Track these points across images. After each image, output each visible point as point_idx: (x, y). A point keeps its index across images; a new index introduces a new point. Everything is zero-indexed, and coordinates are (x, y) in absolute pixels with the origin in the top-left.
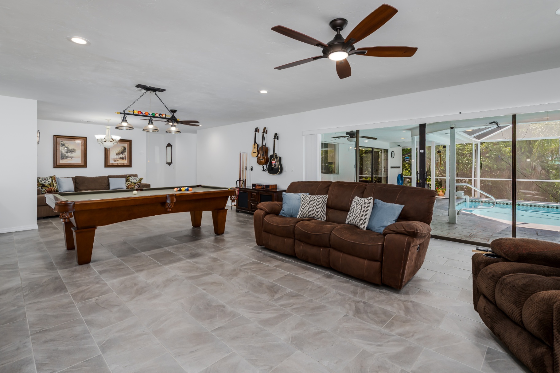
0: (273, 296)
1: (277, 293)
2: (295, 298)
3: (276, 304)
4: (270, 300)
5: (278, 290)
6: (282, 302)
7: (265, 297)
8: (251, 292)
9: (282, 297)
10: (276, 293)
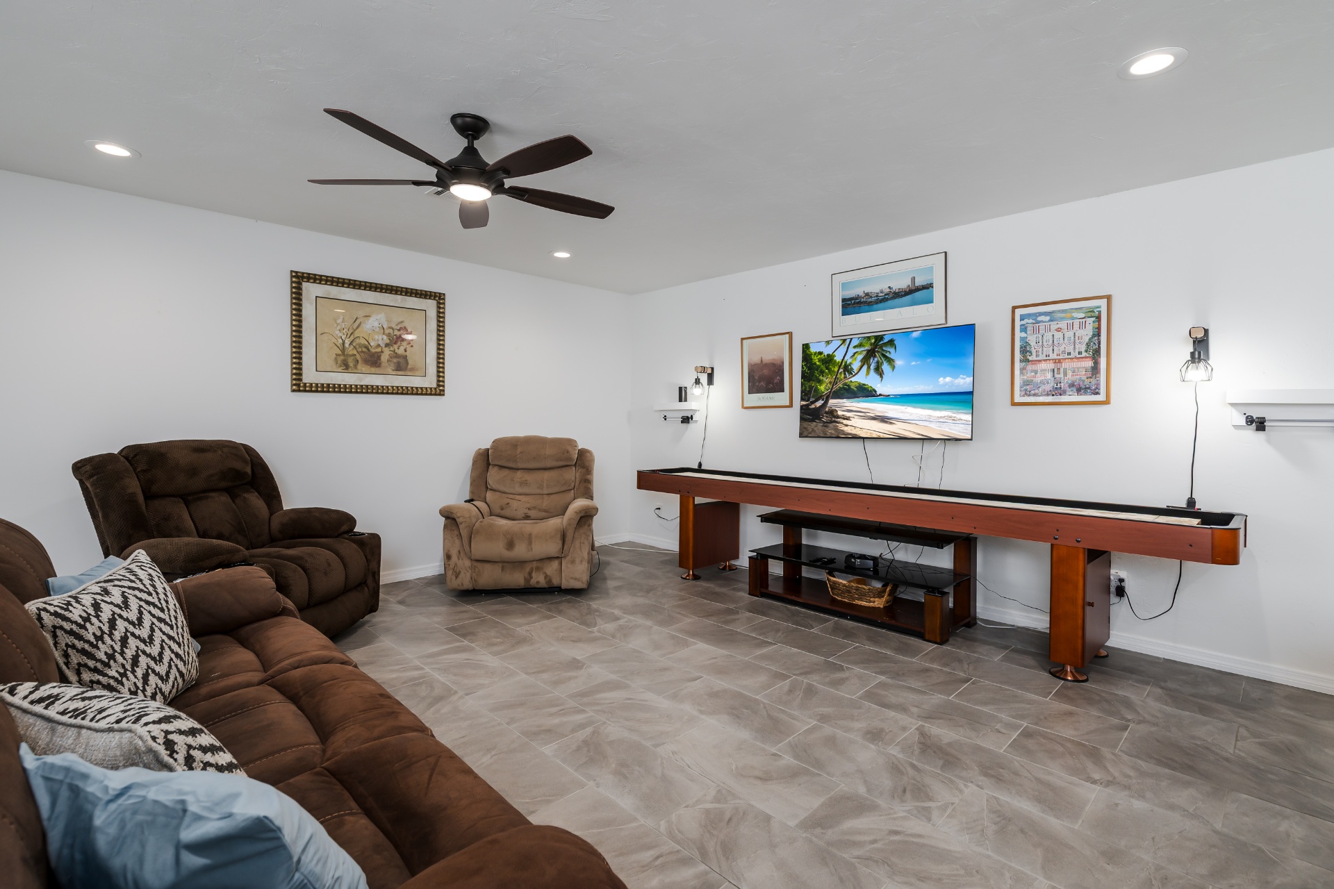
0: (594, 733)
1: (583, 741)
2: (543, 728)
3: (591, 714)
4: (605, 723)
5: (578, 750)
6: (579, 718)
7: (614, 730)
8: (648, 744)
9: (573, 731)
10: (586, 743)
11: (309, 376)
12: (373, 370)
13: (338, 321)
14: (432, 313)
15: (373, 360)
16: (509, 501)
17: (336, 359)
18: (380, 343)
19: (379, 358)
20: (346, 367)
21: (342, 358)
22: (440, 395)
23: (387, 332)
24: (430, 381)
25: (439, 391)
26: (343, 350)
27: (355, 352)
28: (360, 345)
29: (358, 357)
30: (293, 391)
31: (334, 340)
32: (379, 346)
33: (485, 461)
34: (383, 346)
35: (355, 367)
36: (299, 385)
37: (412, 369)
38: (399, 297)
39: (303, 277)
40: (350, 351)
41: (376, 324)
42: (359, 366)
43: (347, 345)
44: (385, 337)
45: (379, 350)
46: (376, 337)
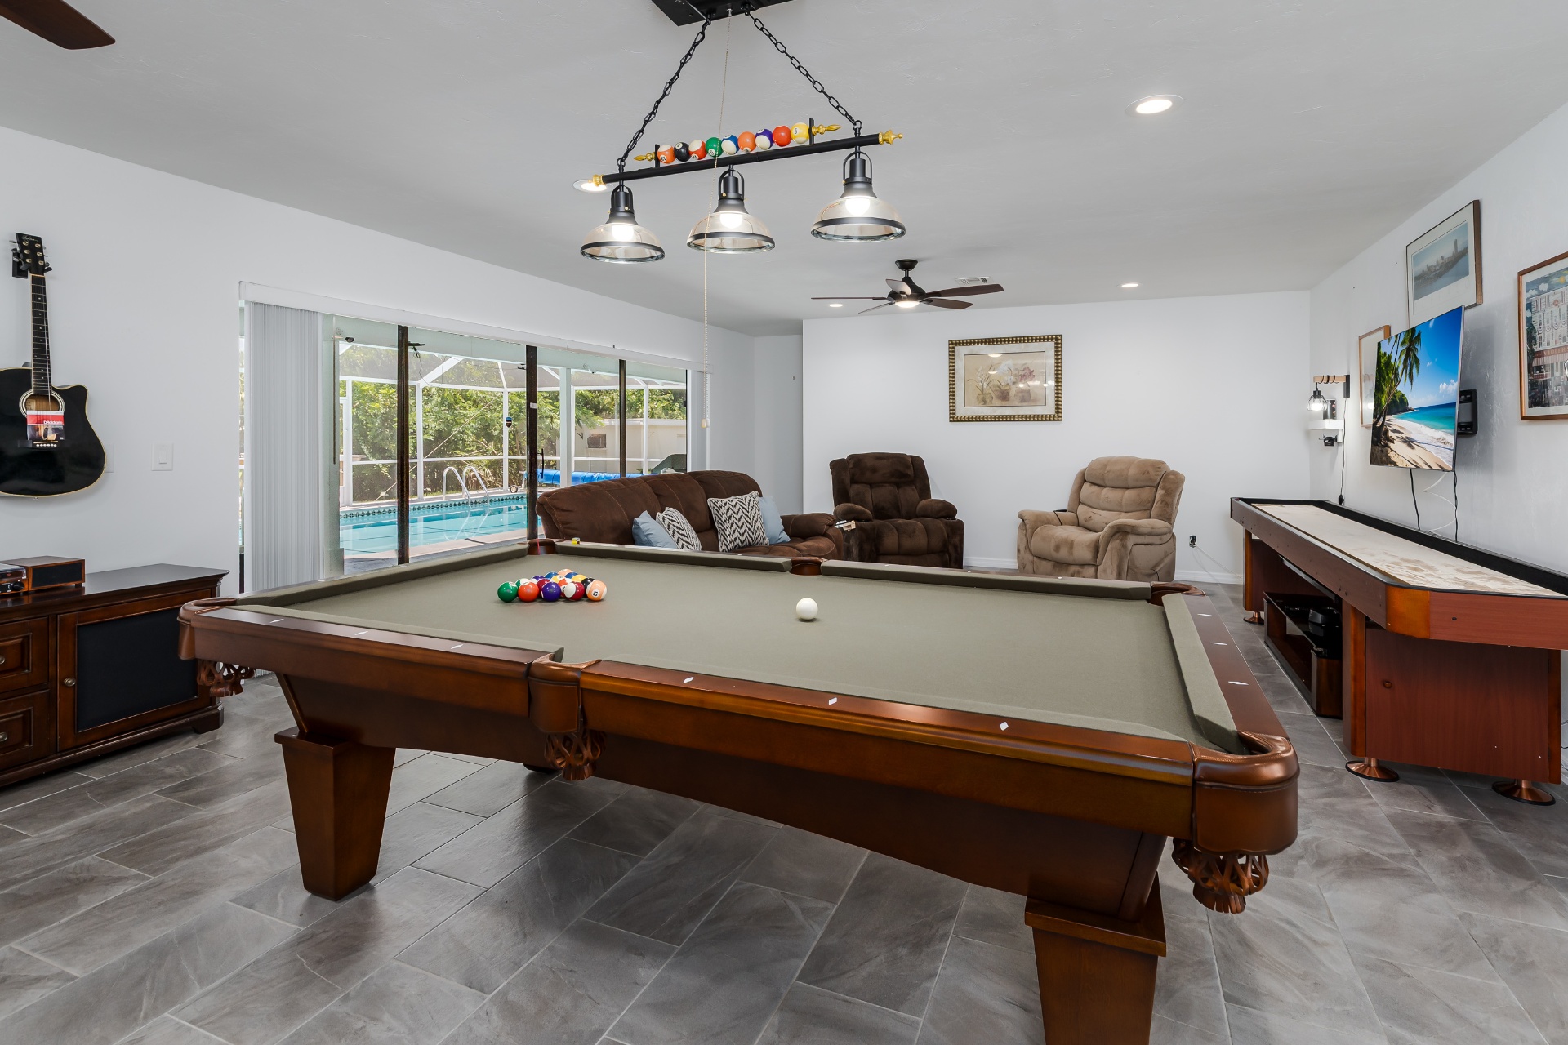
11: (961, 411)
12: (1004, 403)
13: (979, 370)
14: (1051, 353)
15: (1004, 396)
16: (1092, 514)
17: (978, 398)
18: (1009, 382)
19: (1008, 393)
20: (984, 402)
21: (982, 396)
22: (1058, 420)
23: (1014, 373)
24: (1050, 410)
25: (1057, 417)
26: (983, 390)
27: (990, 391)
28: (994, 386)
29: (993, 395)
30: (950, 421)
31: (976, 384)
32: (1008, 384)
33: (1083, 479)
34: (1011, 384)
35: (991, 402)
36: (954, 418)
37: (1034, 401)
38: (1023, 345)
39: (956, 344)
40: (987, 390)
41: (1006, 368)
42: (994, 401)
43: (985, 387)
44: (1012, 378)
45: (1008, 388)
46: (1006, 378)
